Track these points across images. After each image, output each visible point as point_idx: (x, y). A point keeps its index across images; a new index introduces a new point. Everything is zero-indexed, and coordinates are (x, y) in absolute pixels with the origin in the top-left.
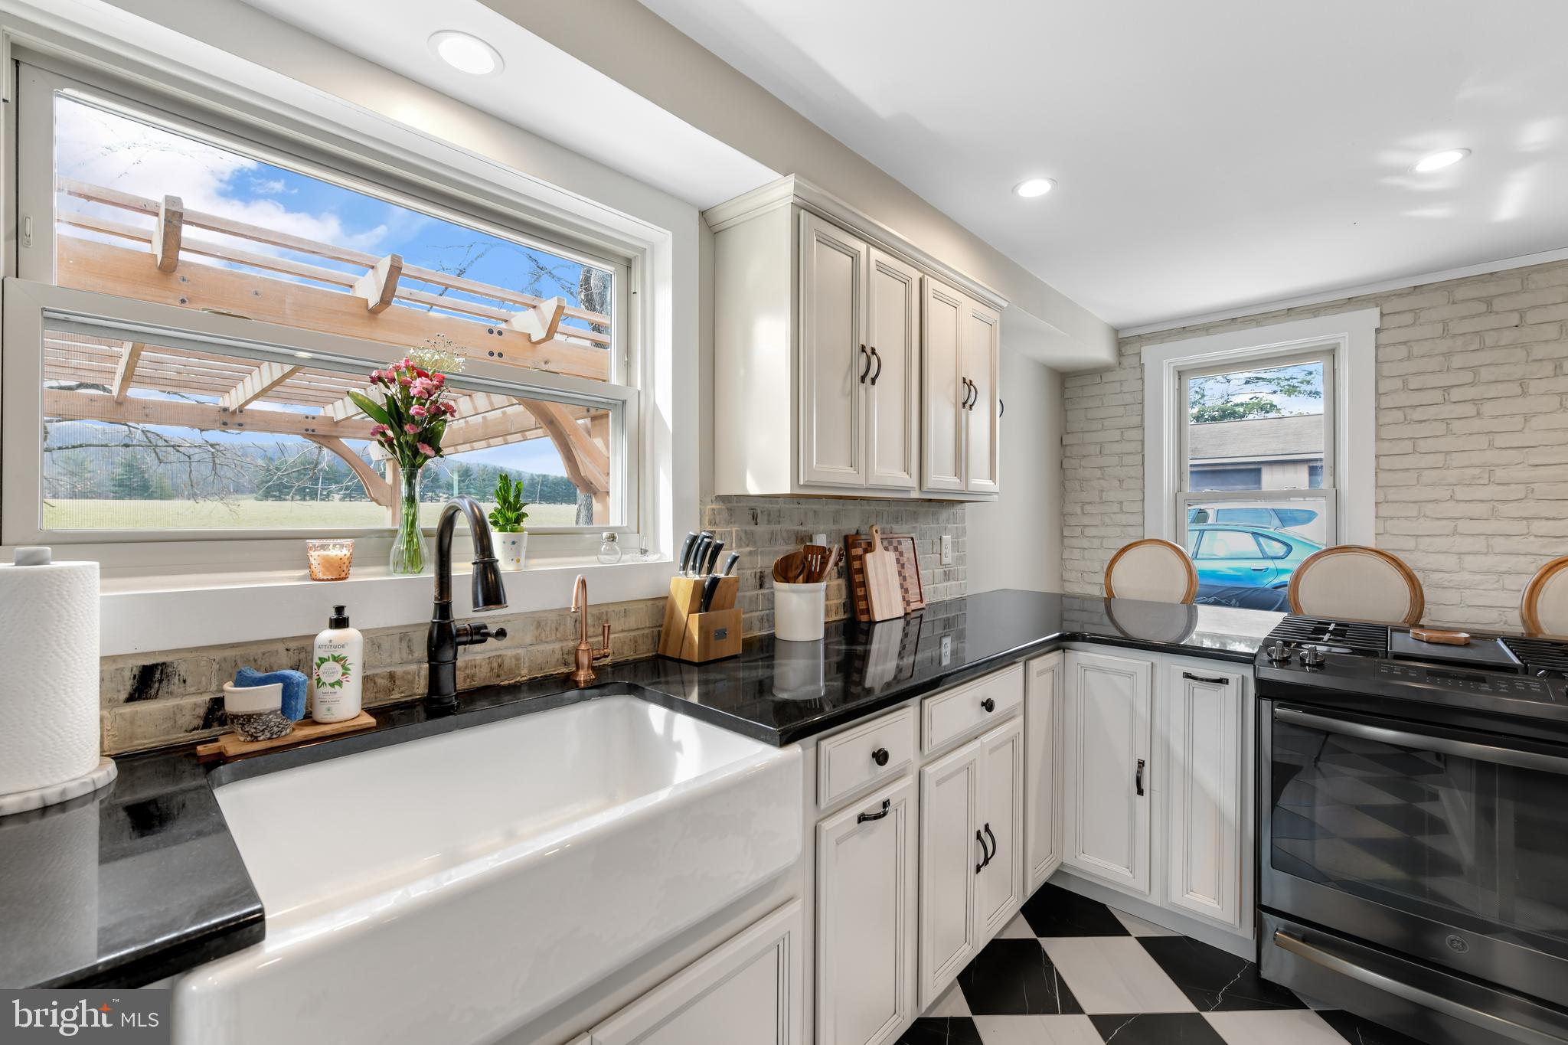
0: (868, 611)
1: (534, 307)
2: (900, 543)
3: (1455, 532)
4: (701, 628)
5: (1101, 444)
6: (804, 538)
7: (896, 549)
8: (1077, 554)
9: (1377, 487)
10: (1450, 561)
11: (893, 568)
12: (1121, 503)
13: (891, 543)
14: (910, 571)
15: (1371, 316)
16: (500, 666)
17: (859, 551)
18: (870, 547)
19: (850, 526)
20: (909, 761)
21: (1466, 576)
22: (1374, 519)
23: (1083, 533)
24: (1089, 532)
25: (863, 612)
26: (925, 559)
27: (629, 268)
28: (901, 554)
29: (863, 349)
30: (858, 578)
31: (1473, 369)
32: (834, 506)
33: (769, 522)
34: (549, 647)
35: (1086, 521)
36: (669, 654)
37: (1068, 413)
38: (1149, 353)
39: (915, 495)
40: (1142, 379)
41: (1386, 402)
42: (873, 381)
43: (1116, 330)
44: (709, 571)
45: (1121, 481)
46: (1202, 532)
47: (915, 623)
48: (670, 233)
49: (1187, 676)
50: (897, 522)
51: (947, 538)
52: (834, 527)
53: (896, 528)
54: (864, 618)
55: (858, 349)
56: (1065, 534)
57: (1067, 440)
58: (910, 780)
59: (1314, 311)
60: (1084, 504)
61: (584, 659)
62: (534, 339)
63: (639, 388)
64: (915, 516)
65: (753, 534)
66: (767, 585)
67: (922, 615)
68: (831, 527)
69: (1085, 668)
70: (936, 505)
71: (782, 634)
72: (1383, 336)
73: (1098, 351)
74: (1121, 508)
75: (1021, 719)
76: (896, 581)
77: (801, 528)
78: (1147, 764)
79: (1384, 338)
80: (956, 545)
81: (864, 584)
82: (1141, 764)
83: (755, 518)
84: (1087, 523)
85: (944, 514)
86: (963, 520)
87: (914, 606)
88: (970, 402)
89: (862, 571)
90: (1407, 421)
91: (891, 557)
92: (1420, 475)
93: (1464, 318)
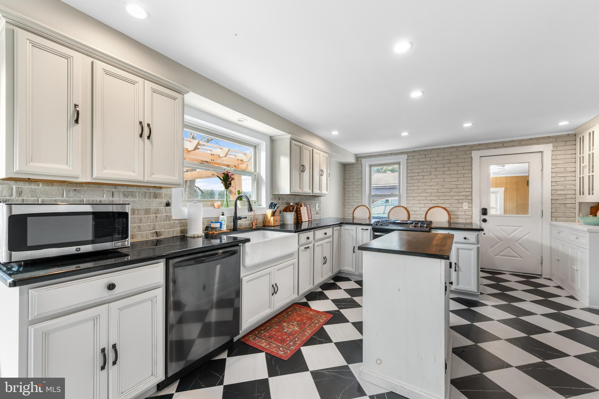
0: (301, 219)
1: (221, 149)
2: (307, 205)
3: (420, 203)
4: (273, 219)
5: (353, 183)
6: (288, 204)
7: (306, 206)
8: (347, 209)
9: (407, 193)
10: (418, 209)
11: (306, 211)
12: (357, 197)
13: (306, 205)
14: (309, 211)
15: (405, 156)
16: (240, 225)
17: (299, 207)
18: (301, 206)
19: (297, 201)
20: (312, 241)
21: (421, 212)
22: (406, 200)
23: (349, 204)
24: (350, 204)
25: (300, 220)
26: (313, 209)
27: (255, 148)
28: (307, 208)
29: (302, 165)
30: (299, 212)
31: (423, 169)
32: (294, 197)
33: (282, 200)
34: (247, 222)
35: (350, 201)
36: (266, 225)
37: (346, 174)
38: (363, 161)
39: (311, 194)
40: (362, 167)
41: (409, 175)
42: (304, 172)
43: (356, 155)
44: (274, 209)
45: (357, 192)
46: (386, 206)
47: (310, 223)
48: (265, 142)
49: (362, 229)
50: (306, 201)
51: (317, 205)
52: (294, 201)
53: (306, 202)
54: (300, 221)
55: (301, 165)
56: (345, 204)
57: (345, 181)
58: (312, 244)
59: (396, 154)
60: (349, 197)
61: (254, 224)
62: (220, 156)
63: (258, 172)
64: (310, 199)
65: (279, 202)
66: (281, 213)
67: (312, 222)
68: (293, 201)
69: (345, 230)
70: (315, 197)
71: (285, 223)
72: (408, 160)
73: (352, 160)
74: (357, 198)
75: (332, 238)
76: (307, 213)
77: (287, 201)
78: (355, 247)
79: (409, 161)
80: (319, 206)
81: (300, 214)
82: (354, 247)
83: (279, 199)
84: (350, 202)
85: (316, 199)
86: (320, 201)
87: (310, 219)
88: (322, 175)
89: (300, 211)
90: (412, 179)
91: (305, 208)
92: (414, 191)
93: (421, 158)
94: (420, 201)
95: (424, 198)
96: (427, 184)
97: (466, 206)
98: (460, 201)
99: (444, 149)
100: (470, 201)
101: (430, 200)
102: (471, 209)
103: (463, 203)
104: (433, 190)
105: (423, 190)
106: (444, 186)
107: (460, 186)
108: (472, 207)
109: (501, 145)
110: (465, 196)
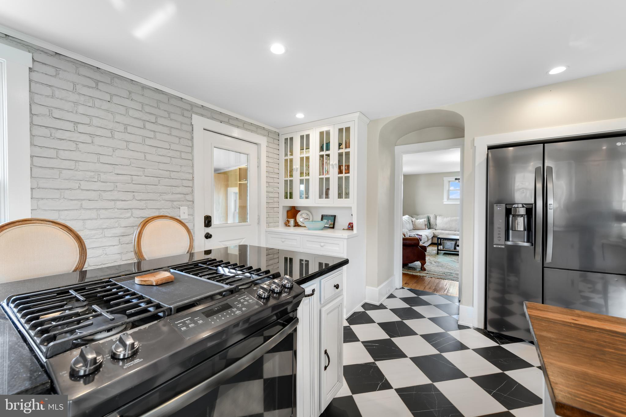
3: (81, 208)
9: (32, 178)
10: (79, 224)
15: (27, 58)
21: (87, 232)
31: (89, 116)
41: (37, 121)
79: (35, 76)
90: (52, 137)
92: (61, 173)
93: (84, 86)
94: (83, 202)
95: (93, 195)
96: (103, 159)
97: (184, 213)
98: (175, 203)
99: (144, 87)
100: (191, 203)
101: (113, 200)
102: (192, 217)
103: (181, 207)
104: (120, 177)
105: (92, 174)
106: (146, 170)
107: (174, 173)
108: (192, 215)
109: (226, 120)
110: (183, 194)
